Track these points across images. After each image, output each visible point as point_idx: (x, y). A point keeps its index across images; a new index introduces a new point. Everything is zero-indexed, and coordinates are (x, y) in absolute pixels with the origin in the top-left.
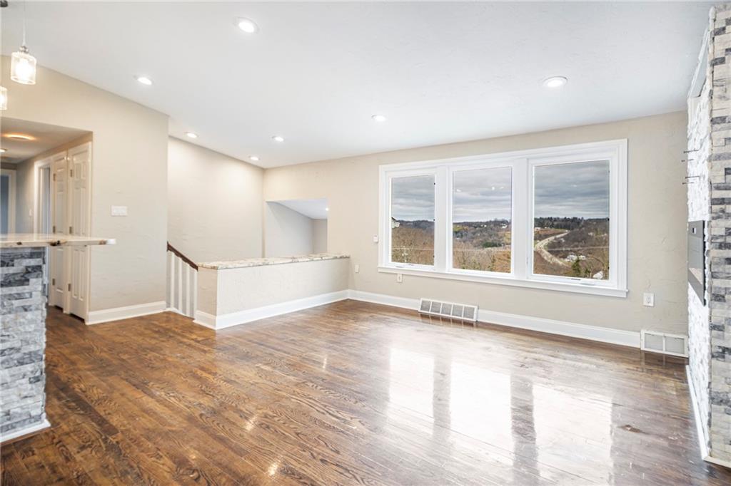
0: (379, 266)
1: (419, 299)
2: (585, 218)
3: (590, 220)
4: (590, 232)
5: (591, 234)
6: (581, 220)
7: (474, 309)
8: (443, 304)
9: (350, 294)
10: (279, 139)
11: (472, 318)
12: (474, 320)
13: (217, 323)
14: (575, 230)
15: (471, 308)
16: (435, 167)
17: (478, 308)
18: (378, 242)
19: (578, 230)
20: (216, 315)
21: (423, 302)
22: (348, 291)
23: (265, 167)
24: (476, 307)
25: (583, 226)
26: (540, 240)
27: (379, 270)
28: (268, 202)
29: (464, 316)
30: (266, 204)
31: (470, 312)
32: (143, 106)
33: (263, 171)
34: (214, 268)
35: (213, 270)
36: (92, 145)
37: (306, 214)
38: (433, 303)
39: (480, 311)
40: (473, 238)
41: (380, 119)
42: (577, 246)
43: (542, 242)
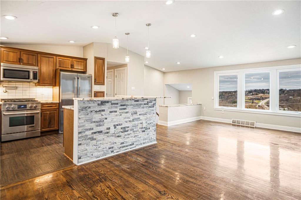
0: (214, 107)
1: (231, 119)
2: (287, 89)
3: (290, 90)
4: (290, 96)
5: (291, 97)
6: (285, 90)
7: (254, 123)
8: (242, 121)
9: (202, 118)
10: (179, 63)
11: (254, 126)
12: (255, 126)
13: (168, 124)
14: (282, 95)
15: (253, 122)
16: (238, 72)
17: (256, 122)
18: (213, 99)
19: (283, 95)
20: (167, 122)
21: (233, 120)
22: (201, 116)
23: (165, 72)
24: (255, 122)
25: (286, 93)
26: (263, 100)
27: (214, 109)
28: (166, 85)
29: (251, 125)
30: (165, 85)
31: (253, 124)
32: (138, 54)
33: (164, 73)
34: (167, 107)
35: (166, 107)
36: (127, 68)
37: (178, 89)
38: (237, 121)
39: (257, 123)
40: (227, 99)
41: (221, 57)
42: (283, 103)
43: (263, 101)
